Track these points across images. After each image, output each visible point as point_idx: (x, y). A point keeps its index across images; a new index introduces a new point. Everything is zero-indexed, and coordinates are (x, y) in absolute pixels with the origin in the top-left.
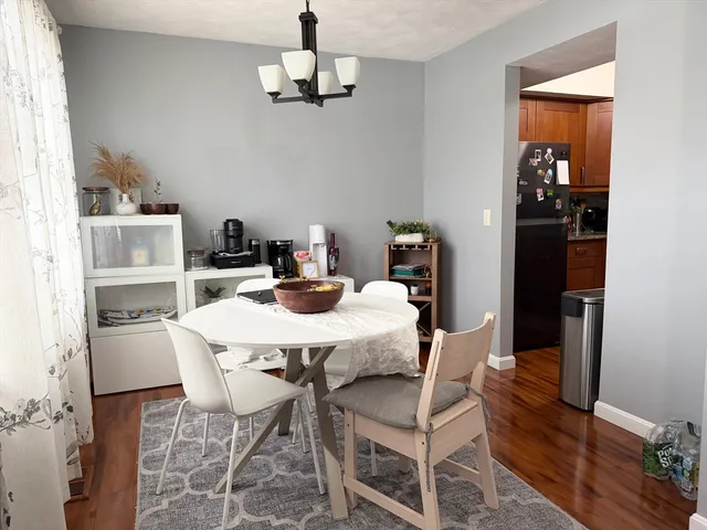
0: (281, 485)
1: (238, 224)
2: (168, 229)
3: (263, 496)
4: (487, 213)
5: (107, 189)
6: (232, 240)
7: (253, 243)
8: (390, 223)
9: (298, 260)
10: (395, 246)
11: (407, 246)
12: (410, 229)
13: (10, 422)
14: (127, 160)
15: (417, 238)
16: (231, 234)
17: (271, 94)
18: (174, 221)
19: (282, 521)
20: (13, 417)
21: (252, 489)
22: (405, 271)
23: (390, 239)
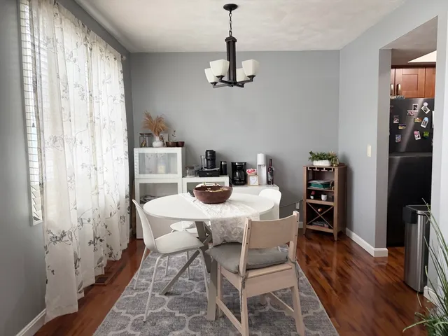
0: (193, 297)
1: (213, 153)
2: (174, 155)
3: (180, 300)
4: (369, 148)
5: (151, 134)
6: (209, 161)
7: (223, 163)
8: (311, 153)
9: (249, 174)
10: (310, 168)
11: (318, 168)
12: (321, 157)
13: (55, 239)
14: (160, 120)
15: (324, 164)
16: (209, 158)
17: (212, 83)
18: (178, 150)
19: (181, 315)
20: (56, 237)
21: (178, 296)
22: (317, 185)
23: (308, 163)
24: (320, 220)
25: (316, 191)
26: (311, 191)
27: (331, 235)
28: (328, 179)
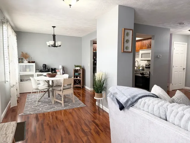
1: (45, 65)
2: (33, 66)
4: (89, 64)
5: (23, 59)
6: (44, 68)
7: (48, 68)
8: (75, 65)
9: (57, 71)
11: (77, 70)
12: (78, 66)
14: (26, 54)
15: (78, 68)
17: (48, 46)
18: (34, 64)
22: (77, 74)
23: (74, 68)
24: (77, 84)
25: (76, 76)
26: (75, 76)
27: (80, 87)
28: (79, 72)
